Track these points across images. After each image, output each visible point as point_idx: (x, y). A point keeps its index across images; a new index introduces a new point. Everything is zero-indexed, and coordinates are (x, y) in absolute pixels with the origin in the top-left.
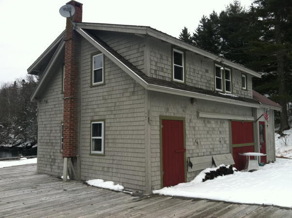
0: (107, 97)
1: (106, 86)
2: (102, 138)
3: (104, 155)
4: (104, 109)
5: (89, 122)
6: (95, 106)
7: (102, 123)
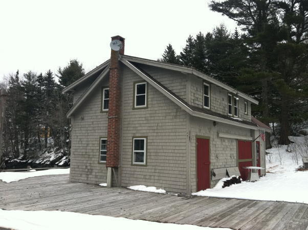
0: (149, 118)
1: (149, 109)
2: (144, 151)
3: (146, 165)
4: (146, 128)
5: (131, 138)
6: (137, 125)
7: (145, 139)
